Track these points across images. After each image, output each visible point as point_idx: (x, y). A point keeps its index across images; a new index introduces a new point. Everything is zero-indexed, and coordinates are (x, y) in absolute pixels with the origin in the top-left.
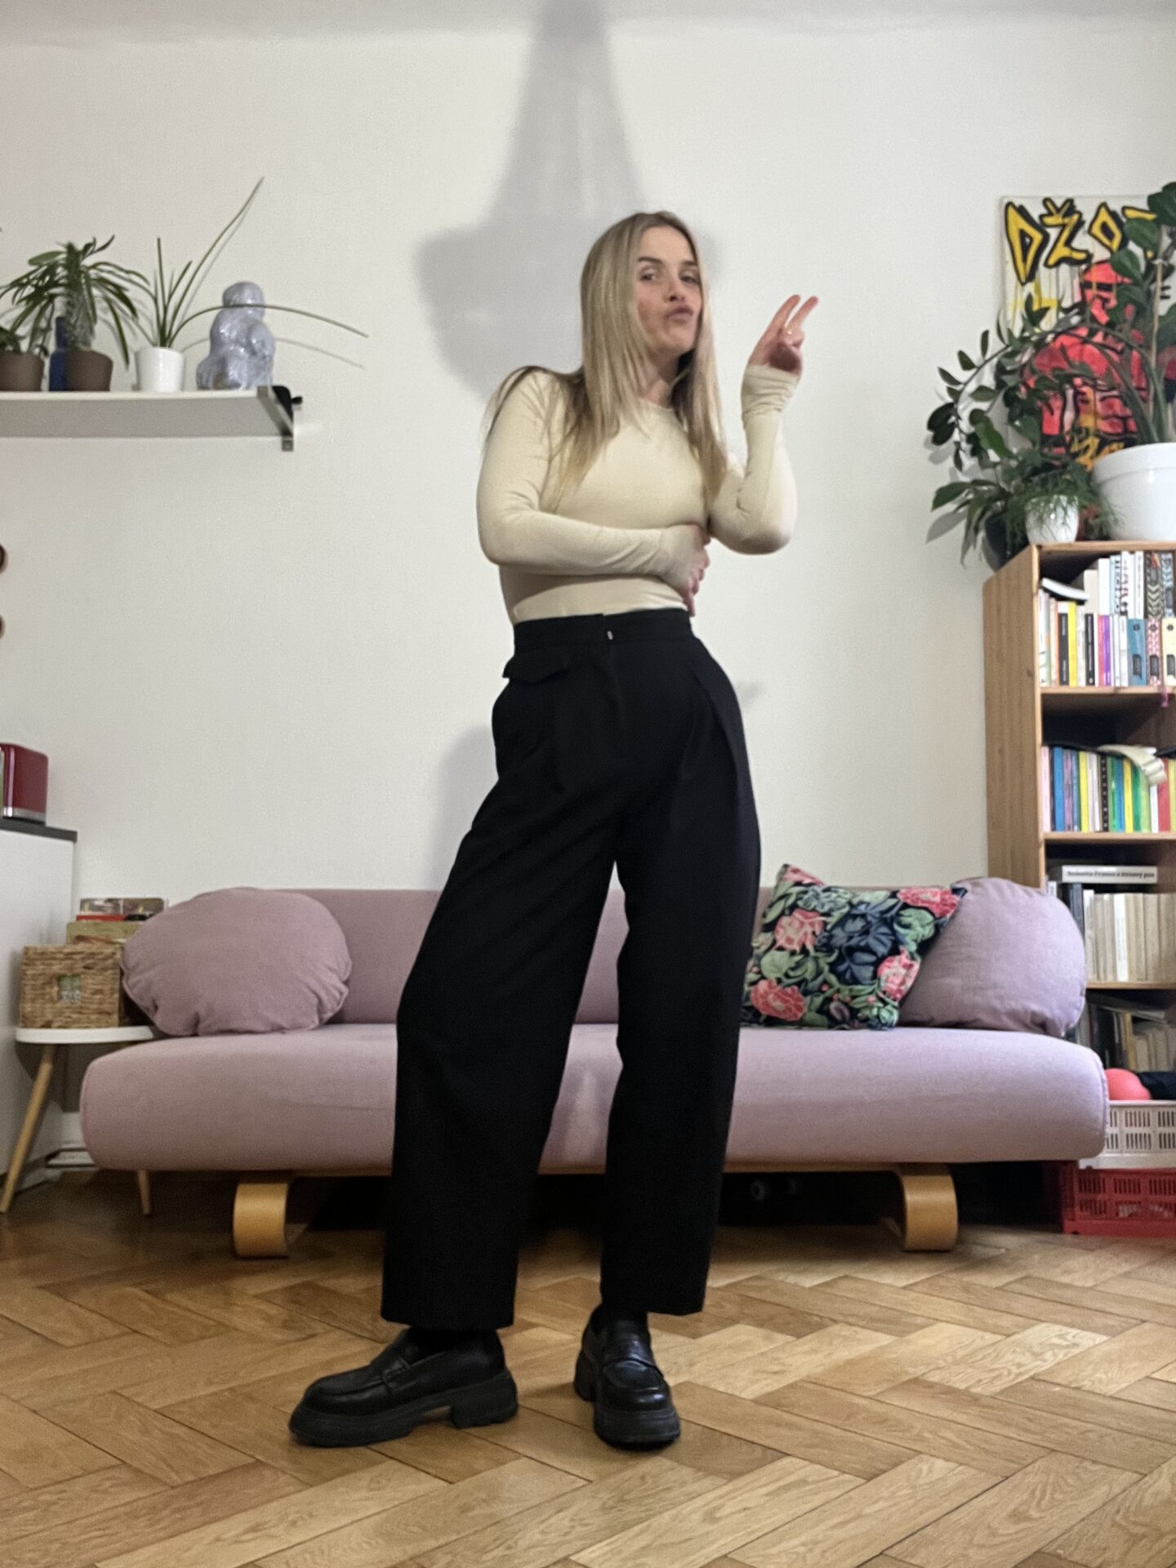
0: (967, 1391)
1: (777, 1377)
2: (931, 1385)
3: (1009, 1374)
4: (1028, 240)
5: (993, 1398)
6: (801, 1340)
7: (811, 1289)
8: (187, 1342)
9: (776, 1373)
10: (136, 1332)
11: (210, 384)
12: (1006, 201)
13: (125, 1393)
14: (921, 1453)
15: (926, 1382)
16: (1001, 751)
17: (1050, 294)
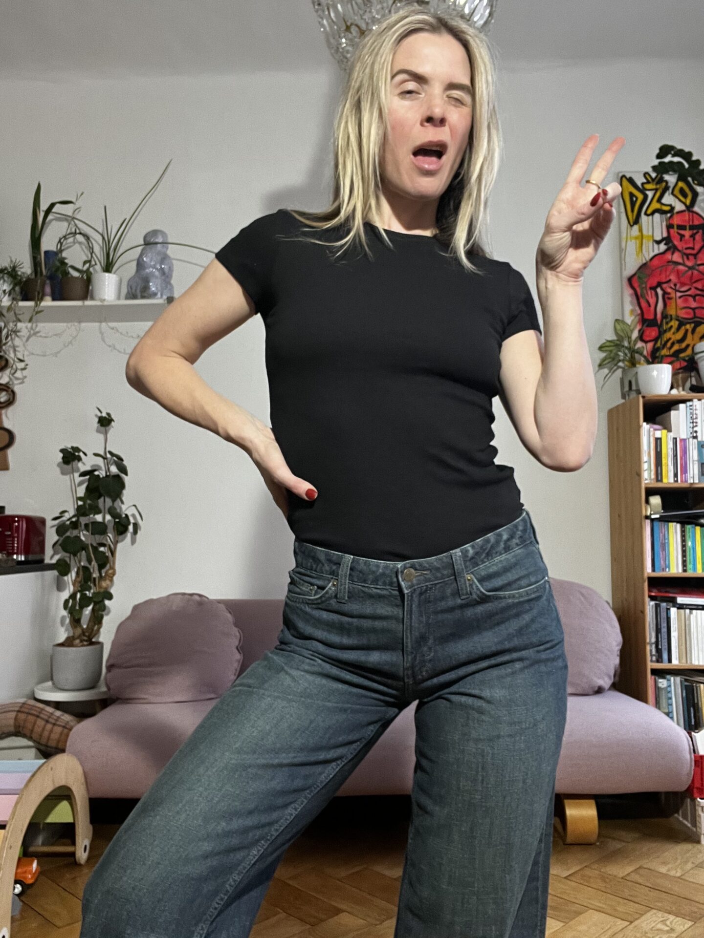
4: (634, 199)
12: (621, 175)
16: (619, 515)
17: (648, 232)
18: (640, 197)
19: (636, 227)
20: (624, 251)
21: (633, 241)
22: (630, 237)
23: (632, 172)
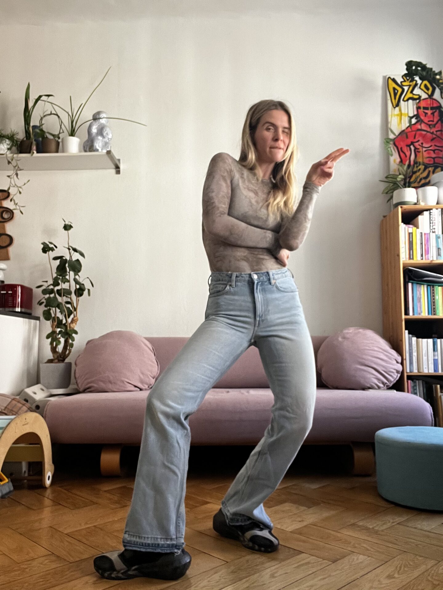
0: (373, 528)
1: (300, 523)
2: (359, 526)
3: (389, 522)
4: (396, 91)
5: (382, 531)
6: (311, 509)
7: (315, 489)
8: (79, 508)
9: (300, 521)
10: (60, 504)
11: (88, 150)
12: (388, 77)
13: (55, 527)
14: (354, 552)
15: (357, 525)
16: (388, 285)
17: (405, 111)
18: (400, 90)
19: (397, 108)
20: (390, 123)
21: (396, 117)
22: (394, 114)
23: (395, 75)
